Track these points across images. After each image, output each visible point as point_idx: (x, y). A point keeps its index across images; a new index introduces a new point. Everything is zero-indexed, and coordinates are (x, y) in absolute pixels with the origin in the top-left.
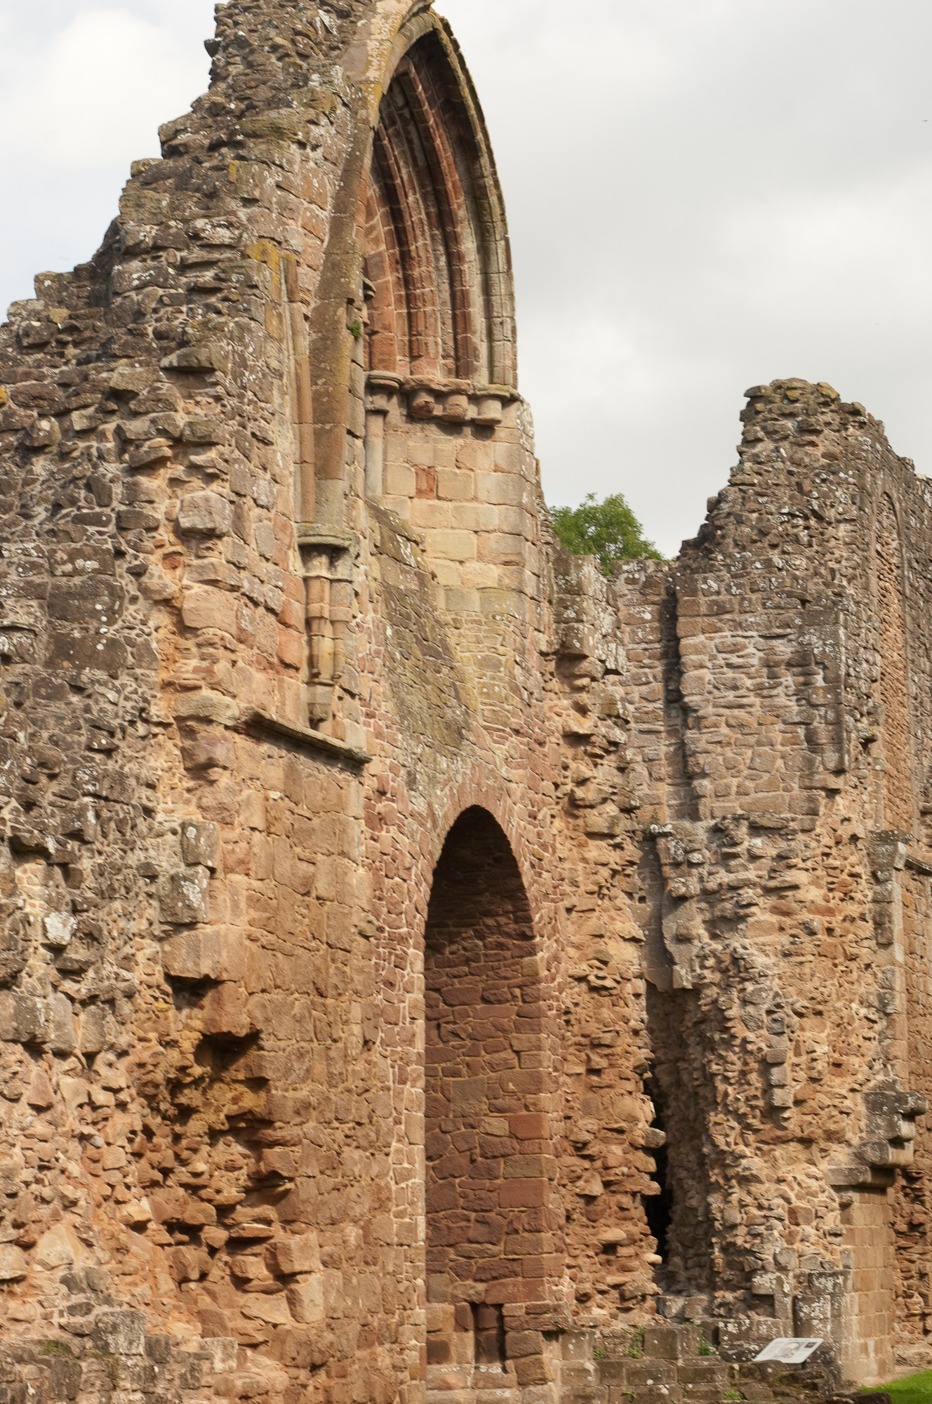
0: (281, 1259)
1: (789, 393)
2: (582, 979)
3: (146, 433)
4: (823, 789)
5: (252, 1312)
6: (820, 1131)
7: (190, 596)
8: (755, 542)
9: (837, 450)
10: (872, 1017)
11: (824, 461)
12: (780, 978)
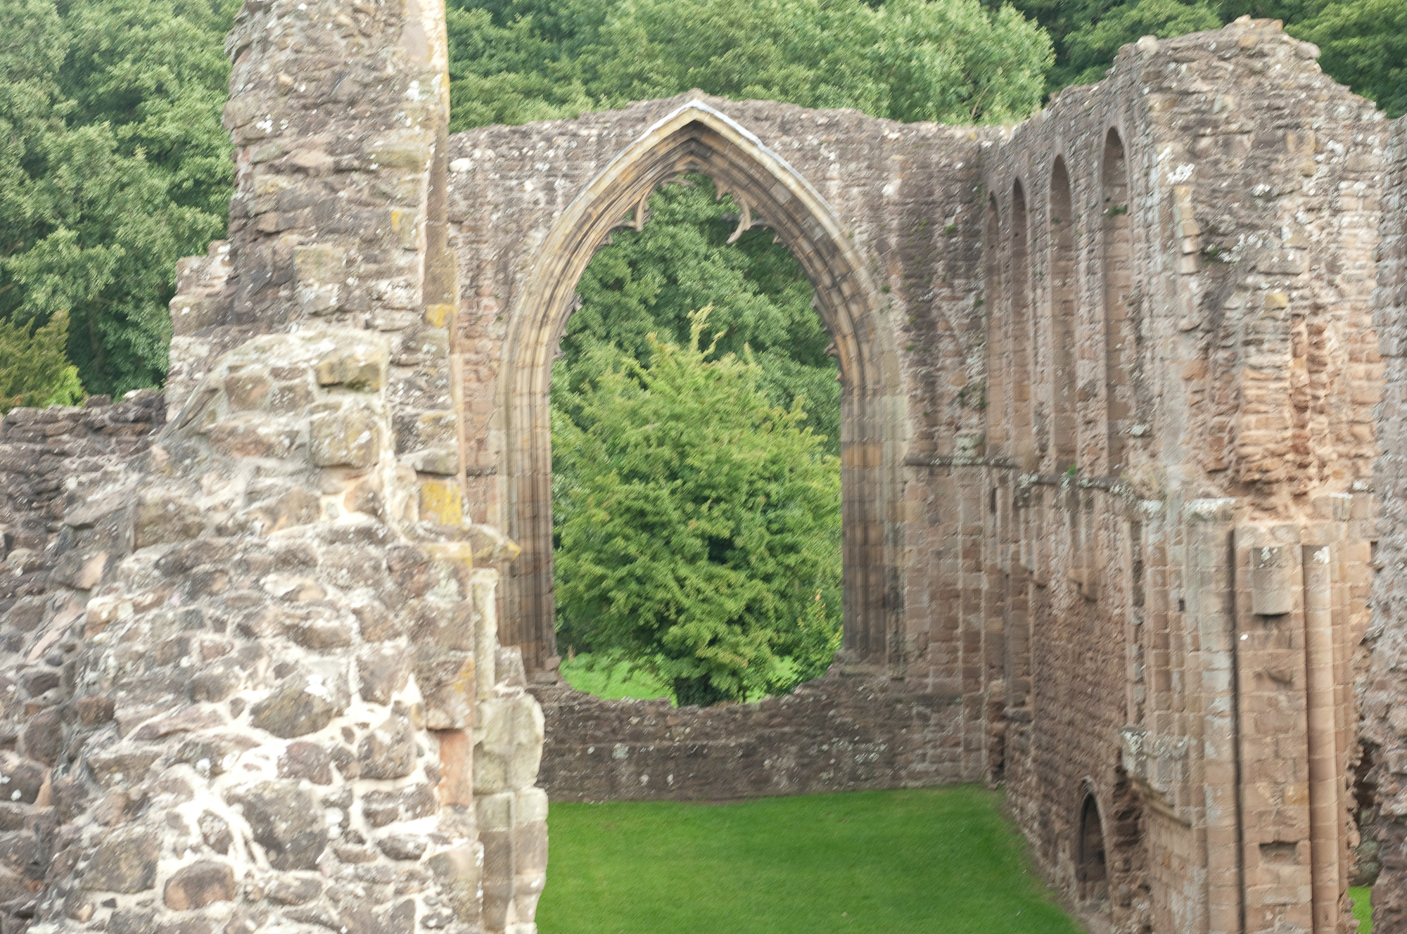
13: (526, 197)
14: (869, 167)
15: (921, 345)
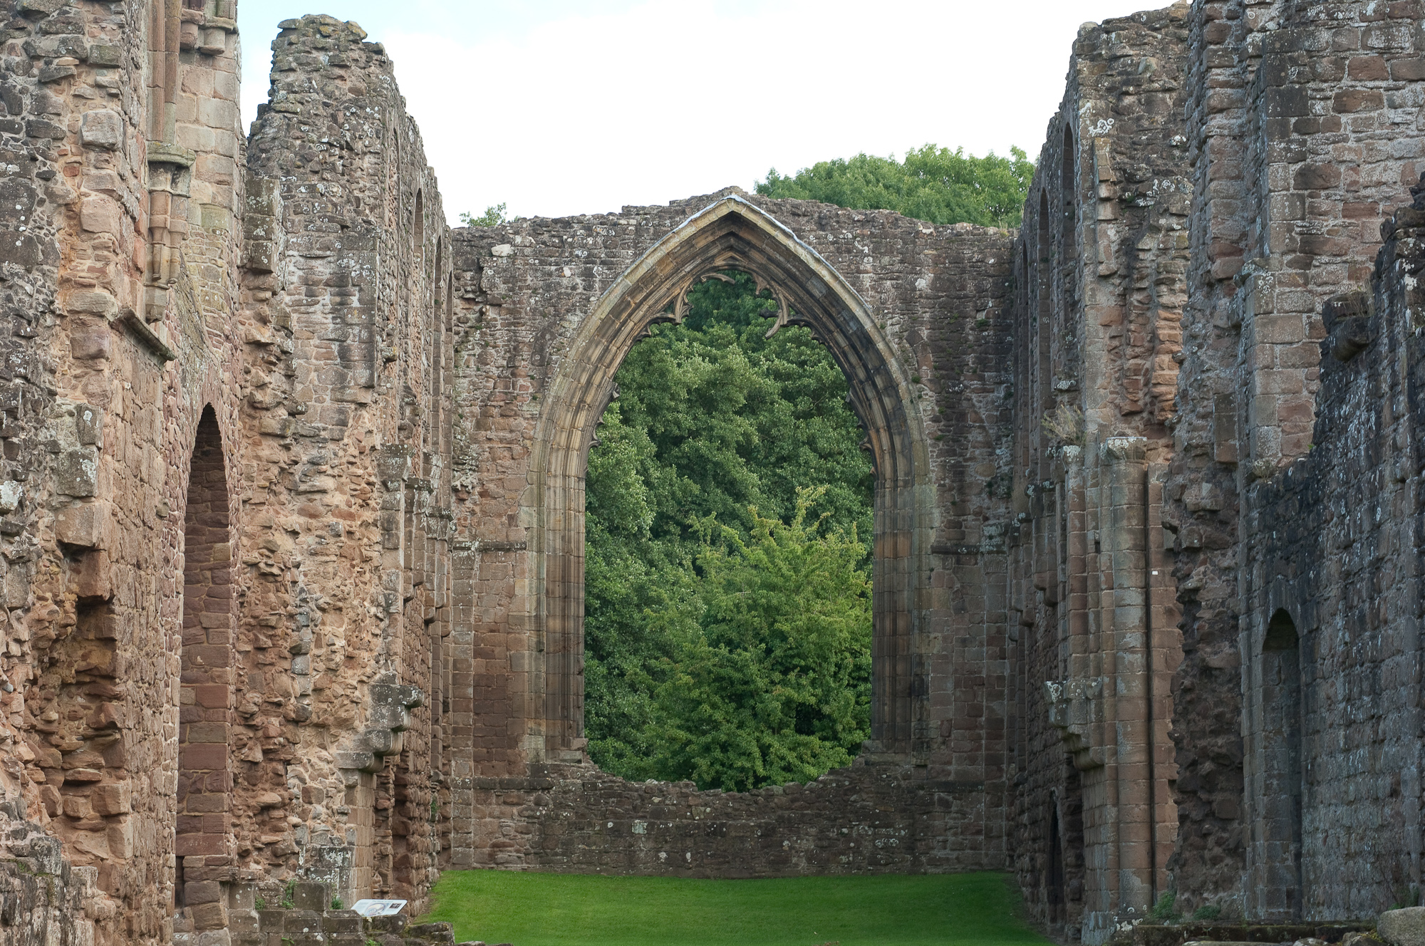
0: (109, 800)
1: (322, 28)
2: (254, 565)
3: (56, 52)
4: (352, 402)
5: (85, 847)
6: (332, 718)
7: (88, 203)
8: (299, 167)
9: (363, 86)
10: (380, 615)
11: (351, 96)
12: (305, 575)
13: (565, 282)
14: (902, 262)
15: (950, 435)
